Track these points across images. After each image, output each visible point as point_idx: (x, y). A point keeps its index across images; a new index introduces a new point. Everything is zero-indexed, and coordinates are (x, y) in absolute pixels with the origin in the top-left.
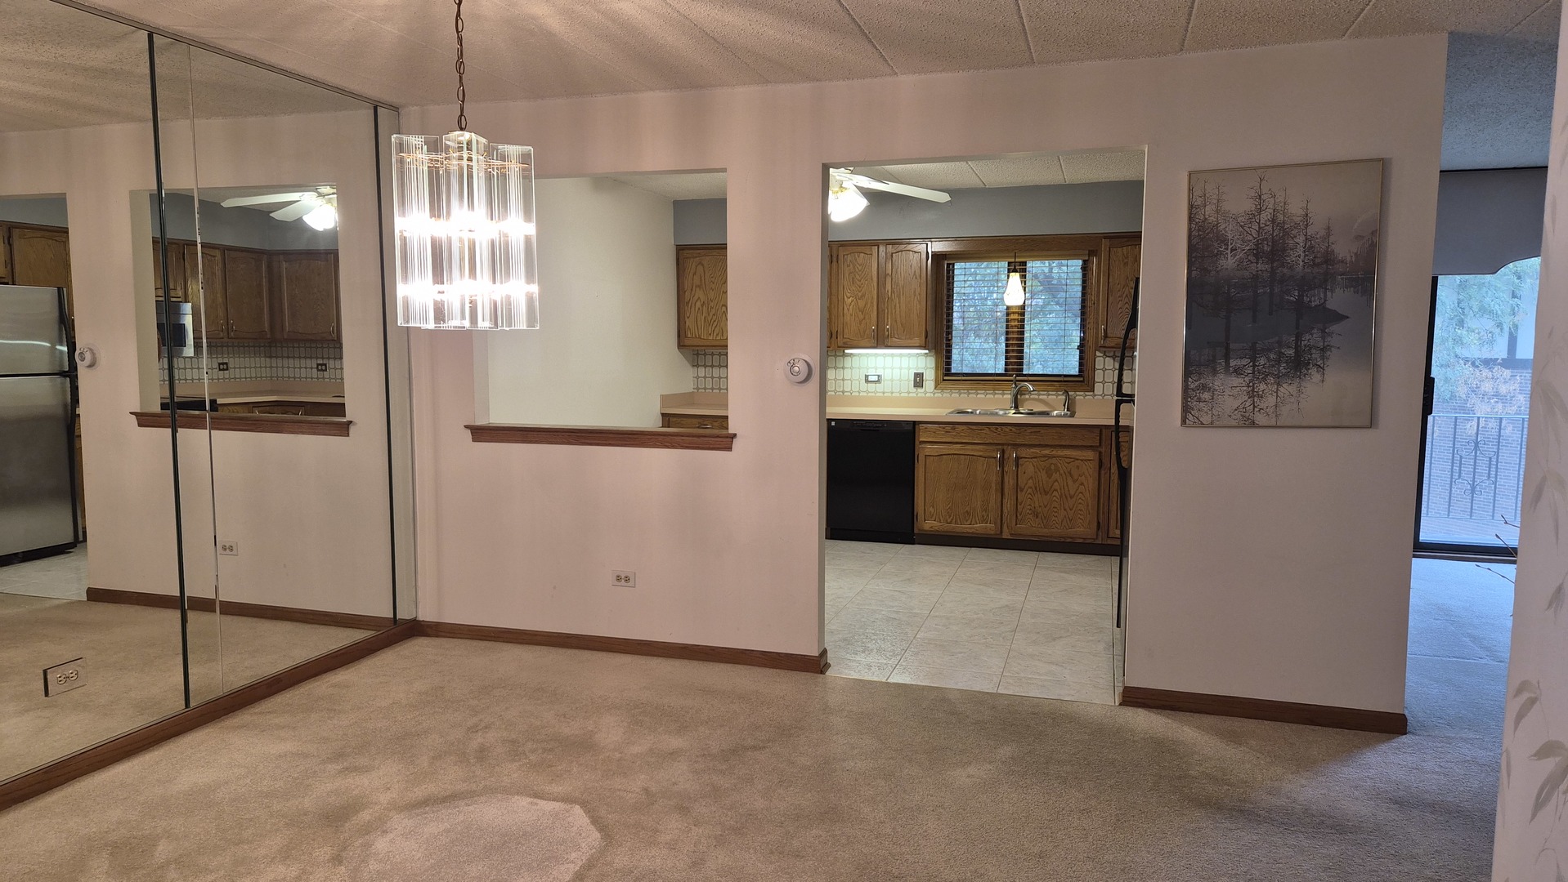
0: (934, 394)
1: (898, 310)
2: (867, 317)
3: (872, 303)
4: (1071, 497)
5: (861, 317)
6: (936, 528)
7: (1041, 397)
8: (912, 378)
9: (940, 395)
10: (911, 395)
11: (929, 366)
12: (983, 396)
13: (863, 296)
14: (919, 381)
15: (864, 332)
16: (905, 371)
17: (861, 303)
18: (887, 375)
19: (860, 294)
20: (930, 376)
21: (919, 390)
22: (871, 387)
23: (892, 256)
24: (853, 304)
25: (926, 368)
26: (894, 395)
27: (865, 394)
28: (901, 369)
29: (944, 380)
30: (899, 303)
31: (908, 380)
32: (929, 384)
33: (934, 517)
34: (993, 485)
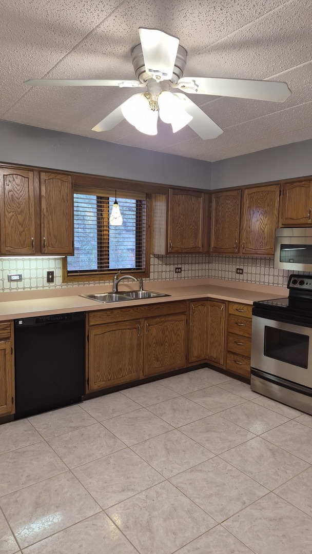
0: (61, 287)
1: (51, 225)
2: (26, 229)
3: (30, 217)
4: (174, 344)
5: (21, 229)
6: (102, 386)
7: (125, 283)
8: (46, 276)
9: (65, 287)
10: (45, 288)
11: (57, 266)
12: (93, 285)
13: (22, 211)
14: (50, 277)
15: (24, 241)
16: (40, 271)
17: (20, 218)
18: (26, 275)
19: (19, 210)
20: (58, 274)
21: (51, 284)
22: (14, 285)
23: (45, 181)
24: (13, 217)
25: (56, 268)
26: (32, 289)
27: (8, 291)
28: (37, 269)
29: (68, 276)
30: (52, 220)
31: (43, 278)
32: (58, 279)
33: (100, 379)
34: (135, 346)
